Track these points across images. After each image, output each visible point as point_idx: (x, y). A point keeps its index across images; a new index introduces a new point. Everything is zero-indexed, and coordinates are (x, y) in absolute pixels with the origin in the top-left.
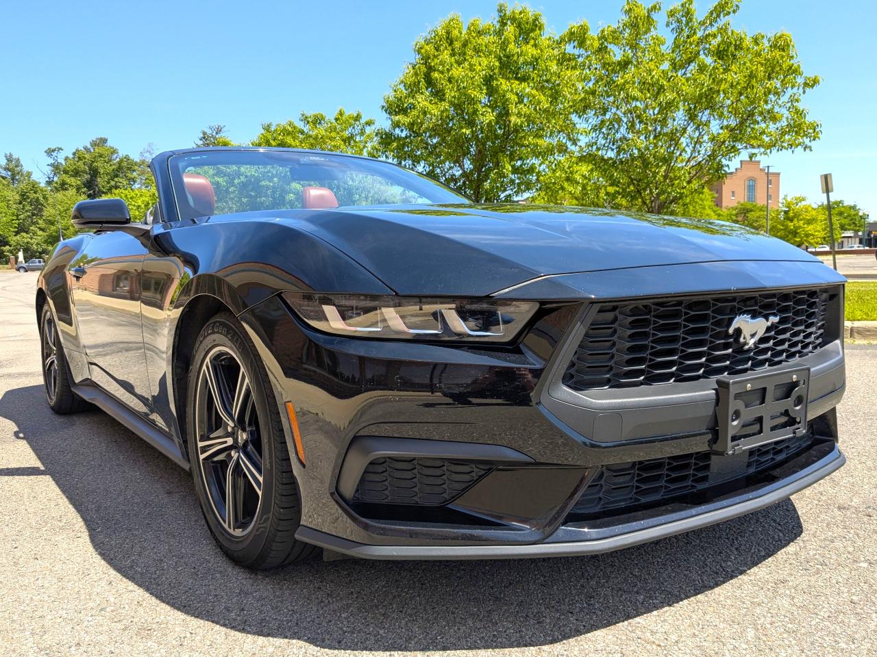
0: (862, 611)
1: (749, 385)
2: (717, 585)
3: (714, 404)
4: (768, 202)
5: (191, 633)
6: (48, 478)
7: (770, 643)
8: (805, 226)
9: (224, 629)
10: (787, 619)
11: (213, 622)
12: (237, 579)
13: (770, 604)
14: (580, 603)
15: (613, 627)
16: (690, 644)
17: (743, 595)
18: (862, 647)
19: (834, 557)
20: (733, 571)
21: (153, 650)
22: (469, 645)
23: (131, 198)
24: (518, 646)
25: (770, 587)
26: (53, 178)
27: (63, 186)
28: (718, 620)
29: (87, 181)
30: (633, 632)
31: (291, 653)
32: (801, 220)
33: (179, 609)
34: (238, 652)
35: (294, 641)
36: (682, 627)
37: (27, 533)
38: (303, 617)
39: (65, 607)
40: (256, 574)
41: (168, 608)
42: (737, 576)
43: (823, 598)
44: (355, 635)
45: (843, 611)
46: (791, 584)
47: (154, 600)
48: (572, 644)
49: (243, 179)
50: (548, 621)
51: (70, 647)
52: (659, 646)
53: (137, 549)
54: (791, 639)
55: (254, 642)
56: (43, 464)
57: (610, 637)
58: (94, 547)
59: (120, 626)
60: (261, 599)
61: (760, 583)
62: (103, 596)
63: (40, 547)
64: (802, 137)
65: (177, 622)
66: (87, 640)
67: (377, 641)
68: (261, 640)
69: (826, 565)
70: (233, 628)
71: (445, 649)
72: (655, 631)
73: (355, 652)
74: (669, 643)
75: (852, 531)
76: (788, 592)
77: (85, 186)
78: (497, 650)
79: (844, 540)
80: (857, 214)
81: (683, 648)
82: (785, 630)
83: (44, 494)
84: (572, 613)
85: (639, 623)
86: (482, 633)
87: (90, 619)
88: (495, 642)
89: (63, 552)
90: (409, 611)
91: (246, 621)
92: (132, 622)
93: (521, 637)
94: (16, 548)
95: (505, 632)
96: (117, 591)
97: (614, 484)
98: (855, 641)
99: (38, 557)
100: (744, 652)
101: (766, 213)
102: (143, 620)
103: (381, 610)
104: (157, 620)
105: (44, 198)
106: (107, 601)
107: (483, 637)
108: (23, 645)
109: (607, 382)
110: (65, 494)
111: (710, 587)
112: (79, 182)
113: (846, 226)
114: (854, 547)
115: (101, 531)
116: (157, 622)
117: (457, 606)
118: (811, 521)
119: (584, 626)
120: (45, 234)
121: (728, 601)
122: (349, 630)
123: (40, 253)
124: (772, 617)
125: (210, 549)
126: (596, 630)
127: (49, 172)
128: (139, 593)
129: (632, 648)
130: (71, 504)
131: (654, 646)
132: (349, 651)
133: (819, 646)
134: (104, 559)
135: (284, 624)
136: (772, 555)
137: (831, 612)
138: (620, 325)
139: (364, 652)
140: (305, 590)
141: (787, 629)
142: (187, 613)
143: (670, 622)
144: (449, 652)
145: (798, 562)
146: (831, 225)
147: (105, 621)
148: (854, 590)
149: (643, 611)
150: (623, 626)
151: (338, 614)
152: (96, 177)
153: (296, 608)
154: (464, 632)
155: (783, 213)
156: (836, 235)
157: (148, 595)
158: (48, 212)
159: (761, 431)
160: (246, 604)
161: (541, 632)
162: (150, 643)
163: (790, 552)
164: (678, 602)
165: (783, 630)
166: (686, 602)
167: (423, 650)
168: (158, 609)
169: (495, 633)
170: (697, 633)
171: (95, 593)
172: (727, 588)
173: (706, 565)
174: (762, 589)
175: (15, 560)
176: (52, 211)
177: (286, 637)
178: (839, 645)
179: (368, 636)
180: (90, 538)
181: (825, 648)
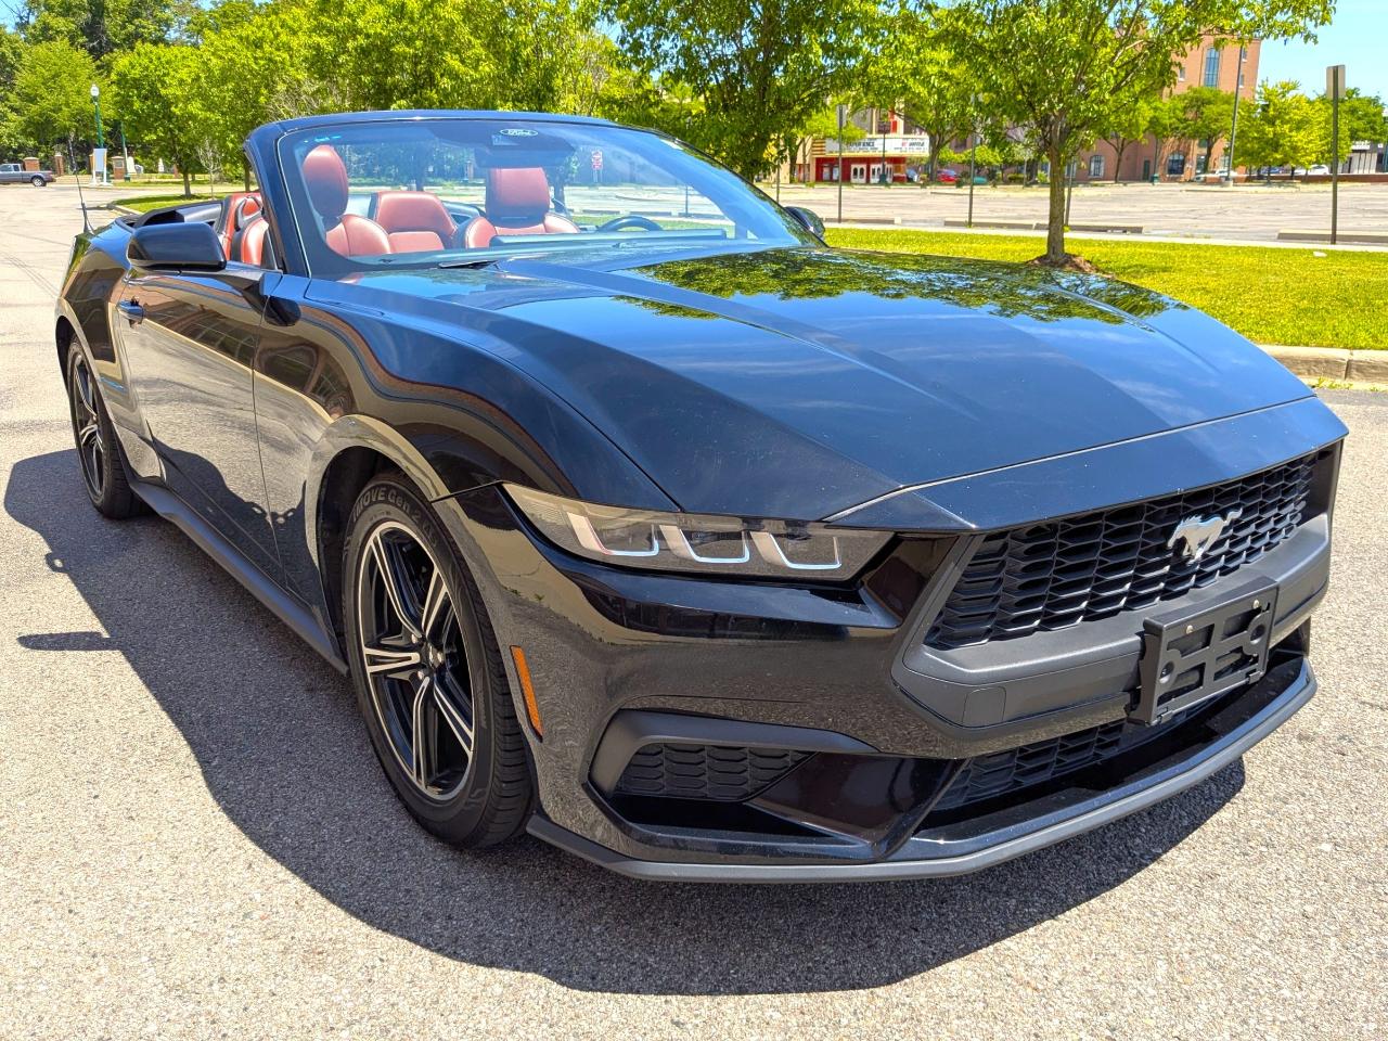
0: (1317, 932)
1: (1190, 627)
2: (1119, 881)
3: (1137, 657)
4: (1237, 88)
5: (382, 960)
6: (116, 656)
7: (1186, 987)
8: (1294, 133)
9: (426, 952)
10: (1212, 945)
11: (409, 939)
12: (433, 860)
13: (1190, 918)
14: (928, 913)
15: (972, 956)
16: (1078, 986)
17: (1154, 900)
18: (1312, 996)
19: (1286, 832)
20: (1142, 856)
21: (331, 990)
22: (775, 985)
23: (167, 63)
24: (843, 987)
25: (1191, 886)
26: (28, 17)
27: (45, 34)
28: (1118, 945)
29: (87, 24)
30: (999, 965)
31: (528, 997)
32: (1288, 122)
33: (357, 916)
34: (452, 994)
35: (529, 975)
36: (1068, 957)
37: (108, 765)
38: (538, 932)
39: (191, 911)
40: (461, 851)
41: (342, 913)
42: (1147, 865)
43: (1265, 907)
44: (614, 966)
45: (1291, 931)
46: (1221, 879)
47: (320, 900)
48: (917, 985)
49: (361, 40)
50: (883, 944)
51: (211, 985)
52: (1036, 989)
53: (279, 801)
54: (1216, 981)
55: (473, 977)
56: (105, 626)
57: (969, 973)
58: (214, 796)
59: (276, 946)
60: (474, 898)
61: (1178, 878)
62: (243, 891)
63: (133, 795)
64: (1304, 17)
65: (359, 940)
66: (233, 971)
67: (646, 976)
68: (483, 973)
69: (1274, 847)
70: (439, 951)
71: (741, 991)
72: (1030, 963)
73: (617, 995)
74: (1049, 984)
75: (1315, 783)
76: (1217, 896)
77: (84, 33)
78: (814, 995)
79: (1302, 799)
80: (1379, 113)
81: (1068, 994)
82: (1209, 964)
83: (118, 689)
84: (916, 930)
85: (1009, 949)
86: (792, 963)
87: (232, 933)
88: (810, 981)
89: (168, 806)
90: (689, 924)
91: (457, 939)
92: (292, 938)
93: (847, 973)
94: (96, 797)
95: (824, 963)
96: (262, 881)
97: (987, 767)
98: (1304, 985)
99: (134, 815)
100: (1151, 1002)
101: (1232, 107)
102: (308, 935)
103: (647, 921)
104: (329, 935)
105: (14, 53)
106: (251, 900)
107: (793, 972)
108: (141, 980)
109: (987, 634)
110: (151, 691)
111: (1108, 884)
112: (73, 26)
113: (1360, 133)
114: (1315, 812)
115: (219, 766)
116: (330, 939)
117: (754, 915)
118: (1258, 762)
119: (934, 954)
120: (21, 119)
121: (1133, 910)
122: (605, 956)
123: (15, 151)
124: (1192, 940)
125: (387, 804)
126: (949, 961)
127: (21, 7)
128: (296, 886)
129: (999, 994)
130: (164, 710)
131: (1029, 990)
132: (609, 994)
133: (1253, 994)
134: (233, 820)
135: (511, 945)
136: (1199, 825)
137: (1274, 933)
138: (1011, 555)
139: (630, 995)
140: (536, 883)
141: (1212, 962)
142: (370, 923)
143: (1051, 947)
144: (746, 997)
145: (1235, 840)
146: (1336, 130)
147: (254, 936)
148: (1308, 895)
149: (1015, 927)
150: (987, 954)
151: (588, 927)
152: (101, 17)
153: (526, 915)
154: (767, 962)
155: (1259, 110)
156: (1342, 148)
157: (309, 889)
158: (23, 79)
159: (1200, 683)
160: (453, 907)
161: (874, 965)
162: (325, 978)
163: (1225, 821)
164: (1064, 912)
165: (1205, 964)
166: (1074, 911)
167: (710, 993)
168: (328, 914)
169: (810, 964)
170: (1088, 968)
171: (231, 885)
172: (1133, 886)
173: (1105, 843)
174: (1181, 889)
175: (99, 821)
176: (31, 78)
177: (517, 969)
178: (1282, 992)
179: (633, 967)
180: (206, 778)
181: (1261, 997)
